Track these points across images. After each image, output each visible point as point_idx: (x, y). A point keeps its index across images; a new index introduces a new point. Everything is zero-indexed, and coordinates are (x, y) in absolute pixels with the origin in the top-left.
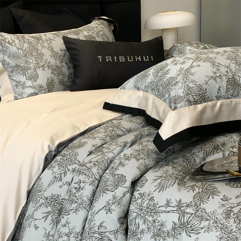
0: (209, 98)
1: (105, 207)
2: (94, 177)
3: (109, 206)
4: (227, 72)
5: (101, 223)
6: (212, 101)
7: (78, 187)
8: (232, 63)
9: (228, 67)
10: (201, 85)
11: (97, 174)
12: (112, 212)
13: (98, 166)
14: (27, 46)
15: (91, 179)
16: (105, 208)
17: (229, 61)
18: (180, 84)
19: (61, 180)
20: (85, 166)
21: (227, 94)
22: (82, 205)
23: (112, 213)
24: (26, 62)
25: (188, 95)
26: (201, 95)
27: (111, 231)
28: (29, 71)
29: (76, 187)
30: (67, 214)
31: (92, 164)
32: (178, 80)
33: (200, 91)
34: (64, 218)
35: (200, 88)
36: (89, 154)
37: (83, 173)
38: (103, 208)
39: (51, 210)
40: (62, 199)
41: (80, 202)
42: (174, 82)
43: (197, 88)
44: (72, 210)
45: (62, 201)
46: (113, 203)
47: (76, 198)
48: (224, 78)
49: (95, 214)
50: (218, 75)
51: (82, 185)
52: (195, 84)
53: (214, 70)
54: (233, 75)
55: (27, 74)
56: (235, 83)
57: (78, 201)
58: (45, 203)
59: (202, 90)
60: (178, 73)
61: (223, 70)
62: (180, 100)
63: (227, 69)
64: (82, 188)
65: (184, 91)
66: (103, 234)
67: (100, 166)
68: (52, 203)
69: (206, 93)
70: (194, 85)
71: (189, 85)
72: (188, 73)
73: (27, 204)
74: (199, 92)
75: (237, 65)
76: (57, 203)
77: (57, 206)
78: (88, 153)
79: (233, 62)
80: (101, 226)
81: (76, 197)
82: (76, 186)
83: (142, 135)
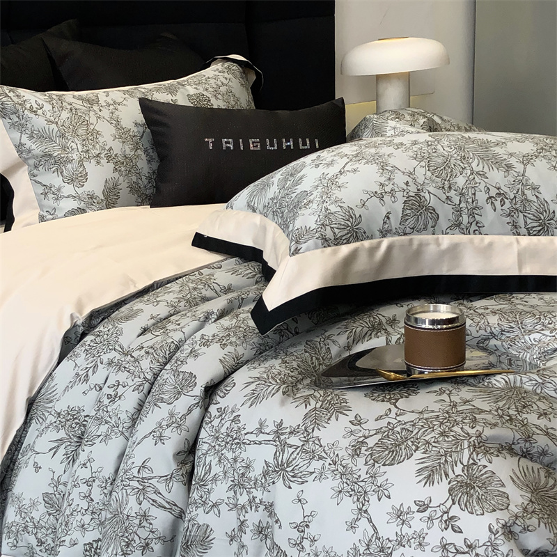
0: (365, 233)
1: (155, 432)
2: (142, 376)
3: (161, 431)
4: (407, 183)
5: (144, 462)
6: (372, 239)
7: (113, 394)
8: (421, 166)
9: (410, 174)
10: (351, 209)
11: (149, 370)
12: (165, 442)
13: (152, 356)
14: (68, 115)
15: (137, 379)
16: (153, 434)
17: (415, 163)
18: (314, 206)
19: (88, 380)
20: (131, 355)
21: (402, 227)
22: (118, 427)
23: (164, 444)
24: (64, 148)
25: (325, 227)
26: (348, 228)
27: (161, 477)
28: (69, 166)
29: (111, 395)
30: (91, 443)
31: (142, 352)
32: (312, 198)
33: (348, 220)
34: (84, 451)
35: (349, 213)
36: (142, 333)
37: (125, 368)
38: (151, 433)
39: (65, 436)
40: (85, 417)
41: (113, 422)
42: (305, 201)
43: (344, 215)
44: (99, 436)
45: (85, 421)
46: (168, 426)
47: (107, 414)
48: (399, 195)
49: (136, 444)
50: (388, 189)
51: (120, 390)
52: (341, 207)
53: (383, 180)
54: (418, 190)
55: (64, 172)
56: (419, 206)
57: (110, 420)
58: (55, 422)
59: (352, 218)
60: (316, 184)
61: (400, 179)
62: (307, 237)
63: (407, 178)
64: (120, 396)
65: (319, 220)
66: (146, 481)
67: (156, 356)
68: (68, 423)
69: (359, 223)
70: (339, 209)
71: (329, 207)
72: (333, 184)
73: (27, 423)
74: (347, 222)
75: (429, 170)
76: (77, 424)
77: (77, 429)
78: (140, 331)
79: (423, 164)
80: (143, 466)
81: (107, 412)
82: (111, 391)
83: (243, 299)
